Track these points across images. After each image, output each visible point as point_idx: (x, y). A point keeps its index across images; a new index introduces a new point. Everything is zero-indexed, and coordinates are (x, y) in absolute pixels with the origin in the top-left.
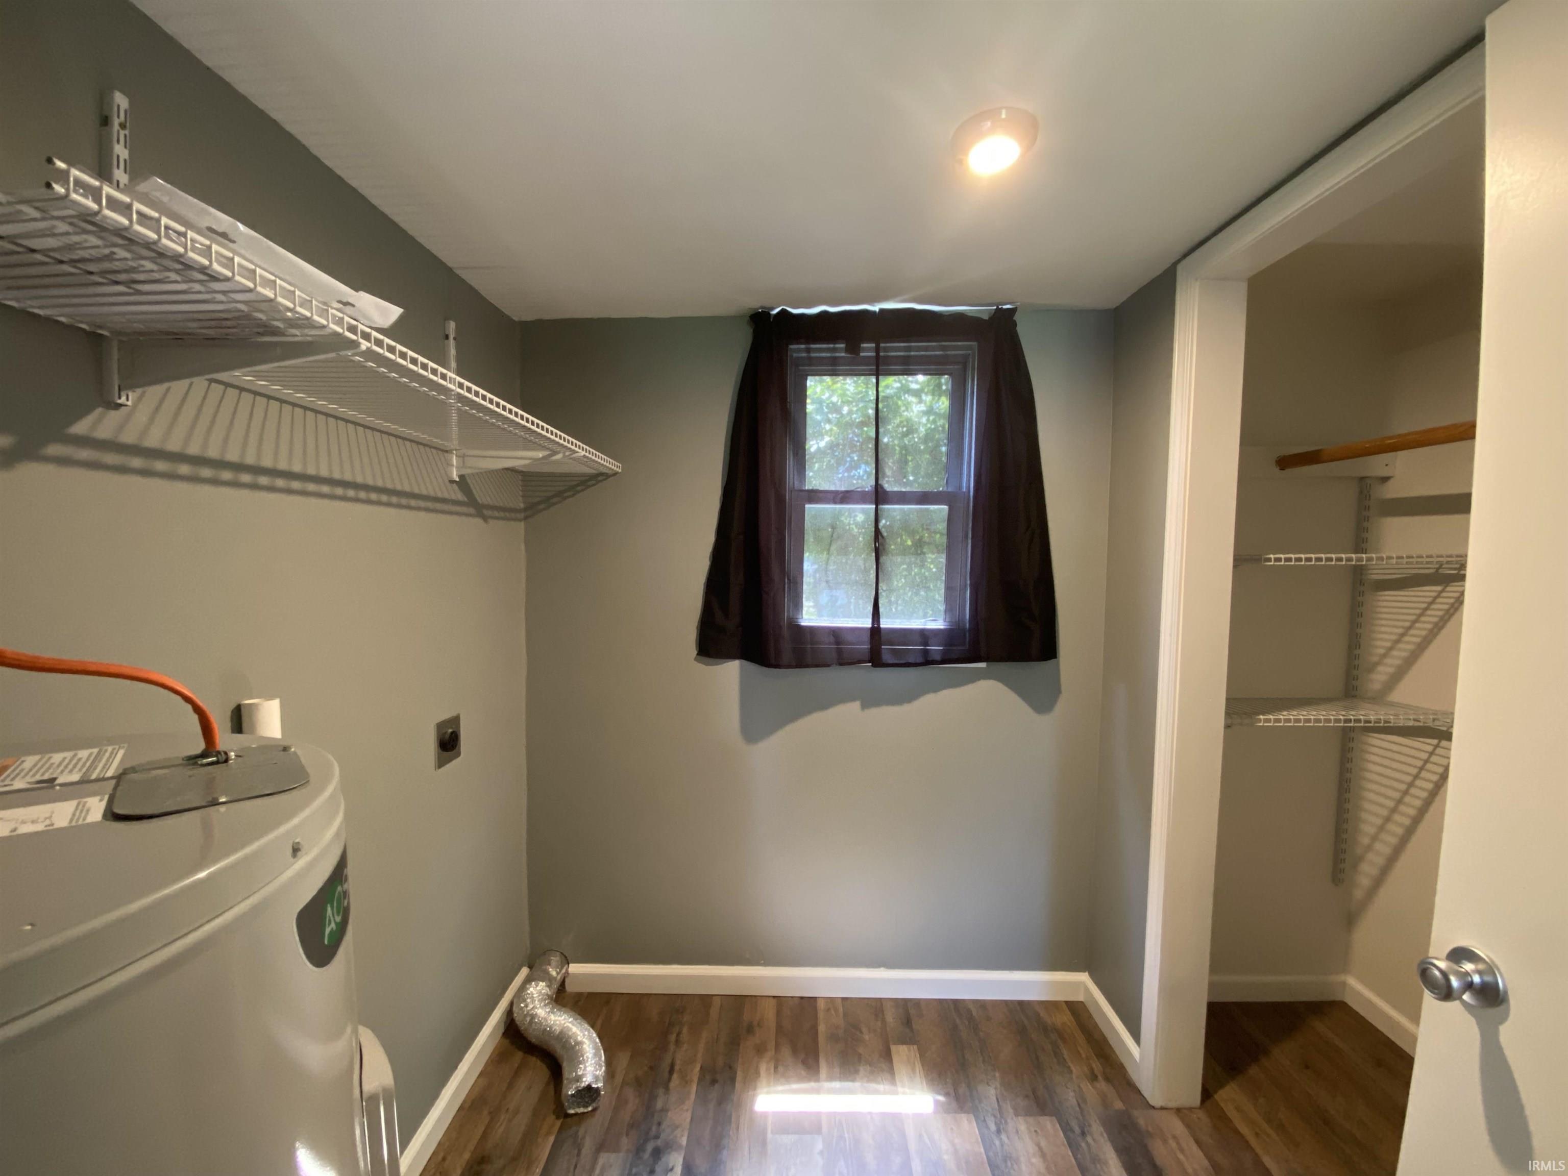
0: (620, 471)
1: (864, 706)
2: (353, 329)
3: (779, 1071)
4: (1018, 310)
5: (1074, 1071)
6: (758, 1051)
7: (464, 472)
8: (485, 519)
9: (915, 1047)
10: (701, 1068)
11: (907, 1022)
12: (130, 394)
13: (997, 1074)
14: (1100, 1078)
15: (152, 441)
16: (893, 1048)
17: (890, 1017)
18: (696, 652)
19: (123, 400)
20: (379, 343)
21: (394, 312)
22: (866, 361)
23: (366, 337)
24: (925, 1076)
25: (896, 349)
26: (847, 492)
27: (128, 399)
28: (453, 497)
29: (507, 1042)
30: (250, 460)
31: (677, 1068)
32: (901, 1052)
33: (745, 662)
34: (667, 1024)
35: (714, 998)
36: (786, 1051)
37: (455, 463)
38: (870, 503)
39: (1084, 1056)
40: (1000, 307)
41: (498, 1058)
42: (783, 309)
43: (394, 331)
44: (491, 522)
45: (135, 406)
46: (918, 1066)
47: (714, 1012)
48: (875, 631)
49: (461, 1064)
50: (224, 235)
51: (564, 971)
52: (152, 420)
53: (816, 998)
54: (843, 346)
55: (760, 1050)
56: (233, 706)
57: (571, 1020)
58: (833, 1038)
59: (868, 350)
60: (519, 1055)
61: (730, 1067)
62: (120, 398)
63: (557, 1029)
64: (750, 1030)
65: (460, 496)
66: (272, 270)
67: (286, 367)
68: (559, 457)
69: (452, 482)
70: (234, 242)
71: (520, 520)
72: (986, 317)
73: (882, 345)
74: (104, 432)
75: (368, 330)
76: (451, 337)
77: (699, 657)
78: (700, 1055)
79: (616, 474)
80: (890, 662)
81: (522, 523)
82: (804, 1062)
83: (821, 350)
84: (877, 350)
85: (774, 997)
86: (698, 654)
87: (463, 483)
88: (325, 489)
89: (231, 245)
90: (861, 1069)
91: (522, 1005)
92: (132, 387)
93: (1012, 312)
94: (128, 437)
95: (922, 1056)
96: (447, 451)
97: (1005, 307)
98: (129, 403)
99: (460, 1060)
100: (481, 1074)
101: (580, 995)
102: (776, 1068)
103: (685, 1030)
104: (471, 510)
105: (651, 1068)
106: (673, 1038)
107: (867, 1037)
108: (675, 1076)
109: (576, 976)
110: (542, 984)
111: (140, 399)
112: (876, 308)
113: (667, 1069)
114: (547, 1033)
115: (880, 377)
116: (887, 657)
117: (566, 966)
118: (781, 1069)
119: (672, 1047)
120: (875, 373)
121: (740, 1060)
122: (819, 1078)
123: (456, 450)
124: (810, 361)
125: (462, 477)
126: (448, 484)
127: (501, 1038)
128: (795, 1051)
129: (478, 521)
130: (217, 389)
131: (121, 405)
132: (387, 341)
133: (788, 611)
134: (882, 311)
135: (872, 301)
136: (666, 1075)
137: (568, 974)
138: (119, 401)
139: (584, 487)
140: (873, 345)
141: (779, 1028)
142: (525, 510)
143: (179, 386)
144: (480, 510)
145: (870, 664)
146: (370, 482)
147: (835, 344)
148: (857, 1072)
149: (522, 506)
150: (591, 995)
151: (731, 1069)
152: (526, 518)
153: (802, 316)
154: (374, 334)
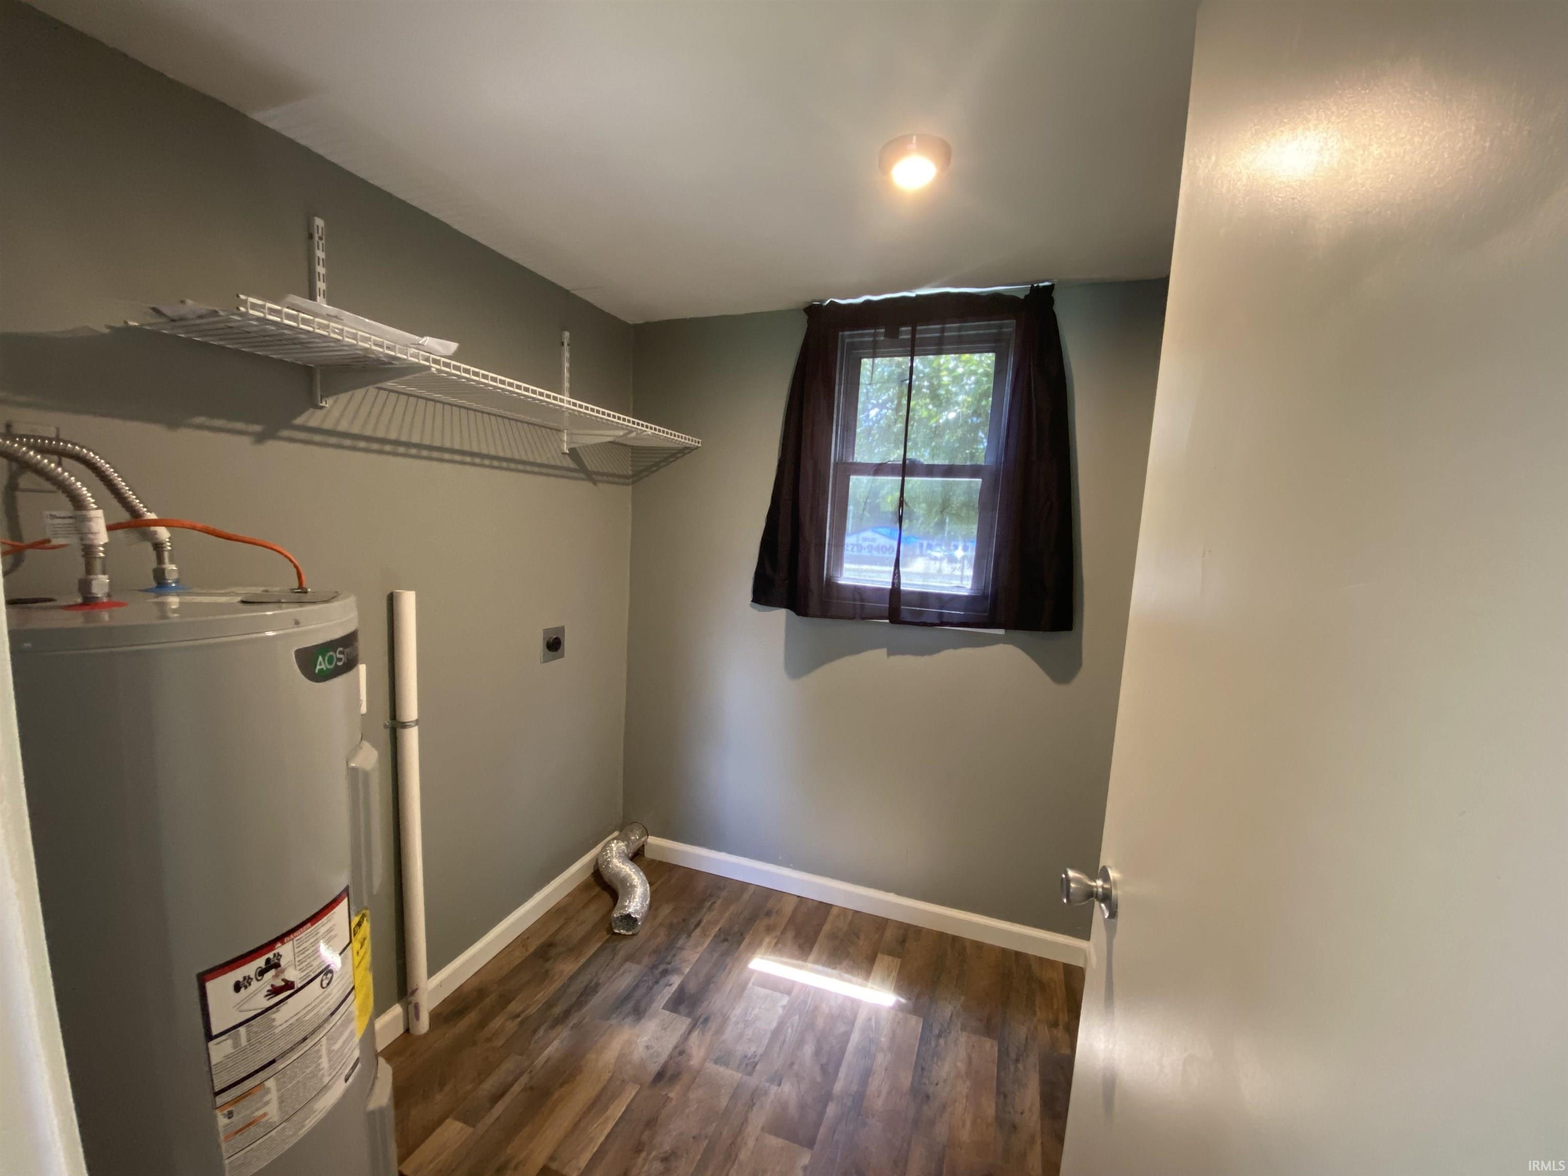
0: (700, 445)
1: (890, 653)
2: (427, 359)
3: (778, 948)
4: (1055, 287)
5: (1039, 1014)
6: (768, 929)
7: (573, 446)
8: (595, 483)
9: (899, 960)
10: (720, 929)
11: (903, 941)
12: (328, 401)
13: (963, 998)
14: (1061, 1027)
15: (343, 427)
16: (879, 955)
17: (889, 934)
18: (751, 599)
19: (323, 404)
20: (447, 365)
21: (453, 346)
22: (902, 344)
23: (436, 362)
24: (896, 981)
25: (930, 331)
26: (880, 464)
27: (327, 403)
28: (565, 464)
29: (592, 879)
30: (404, 438)
31: (703, 924)
32: (883, 961)
33: (789, 610)
34: (708, 894)
35: (751, 886)
36: (790, 935)
37: (565, 438)
38: (898, 475)
39: (1055, 1007)
40: (1035, 285)
41: (584, 888)
42: (831, 301)
43: (454, 357)
44: (600, 485)
45: (332, 407)
46: (894, 974)
47: (746, 897)
48: (895, 591)
49: (553, 881)
50: (336, 317)
51: (643, 839)
52: (342, 415)
53: (832, 905)
54: (883, 330)
55: (769, 929)
56: (390, 592)
57: (634, 870)
58: (833, 936)
59: (906, 333)
60: (597, 889)
61: (742, 935)
62: (321, 403)
63: (623, 874)
64: (768, 914)
65: (572, 465)
66: (367, 331)
67: (405, 380)
68: (634, 434)
69: (564, 454)
70: (342, 320)
71: (628, 485)
72: (1022, 296)
73: (919, 328)
74: (314, 423)
75: (438, 358)
76: (566, 344)
77: (754, 604)
78: (723, 920)
79: (697, 448)
80: (909, 620)
81: (630, 488)
82: (801, 947)
83: (866, 335)
84: (914, 333)
85: (798, 896)
86: (752, 601)
87: (573, 454)
88: (457, 458)
89: (341, 321)
90: (845, 963)
91: (604, 854)
92: (328, 396)
93: (1051, 288)
94: (327, 425)
95: (902, 967)
96: (560, 431)
97: (1041, 285)
98: (327, 406)
99: (553, 877)
100: (569, 895)
101: (653, 861)
102: (776, 944)
103: (719, 902)
104: (582, 476)
105: (684, 920)
106: (708, 904)
107: (861, 943)
108: (699, 930)
109: (651, 845)
110: (621, 844)
111: (335, 402)
112: (912, 294)
113: (695, 923)
114: (617, 875)
115: (915, 357)
116: (906, 616)
117: (646, 837)
118: (780, 945)
119: (705, 910)
120: (910, 353)
121: (751, 932)
122: (807, 959)
123: (567, 430)
124: (862, 346)
125: (570, 450)
126: (560, 455)
127: (591, 875)
128: (797, 936)
129: (588, 485)
130: (383, 394)
131: (322, 408)
132: (453, 363)
133: (828, 569)
134: (918, 297)
135: (909, 289)
136: (692, 927)
137: (646, 842)
138: (321, 405)
139: (673, 459)
140: (910, 328)
141: (792, 920)
142: (633, 476)
143: (359, 393)
144: (591, 476)
145: (888, 621)
146: (501, 454)
147: (875, 329)
148: (840, 963)
149: (630, 473)
150: (661, 863)
151: (741, 936)
152: (633, 483)
153: (850, 305)
154: (443, 359)
